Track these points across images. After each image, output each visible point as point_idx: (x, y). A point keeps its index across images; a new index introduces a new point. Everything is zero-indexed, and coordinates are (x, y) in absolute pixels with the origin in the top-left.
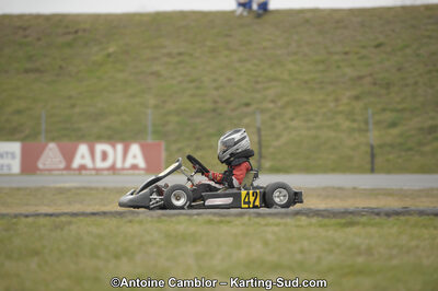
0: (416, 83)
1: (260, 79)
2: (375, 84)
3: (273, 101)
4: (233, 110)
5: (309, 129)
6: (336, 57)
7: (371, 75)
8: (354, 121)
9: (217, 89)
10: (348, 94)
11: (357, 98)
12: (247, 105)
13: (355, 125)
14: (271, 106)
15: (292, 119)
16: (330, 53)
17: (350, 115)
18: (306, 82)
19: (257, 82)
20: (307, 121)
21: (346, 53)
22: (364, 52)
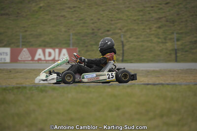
0: (186, 21)
1: (113, 19)
2: (167, 21)
3: (120, 29)
4: (102, 33)
5: (138, 42)
6: (148, 9)
7: (165, 17)
8: (159, 38)
9: (93, 23)
10: (155, 26)
11: (159, 28)
12: (108, 31)
13: (160, 40)
14: (120, 31)
15: (130, 38)
16: (145, 7)
17: (157, 36)
18: (135, 20)
19: (112, 20)
20: (137, 38)
21: (152, 7)
22: (161, 6)
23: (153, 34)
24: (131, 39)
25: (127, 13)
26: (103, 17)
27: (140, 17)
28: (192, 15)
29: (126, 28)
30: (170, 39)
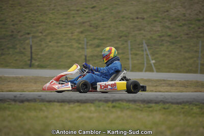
23: (74, 39)
24: (50, 44)
25: (51, 16)
26: (25, 18)
27: (64, 20)
28: (116, 21)
29: (47, 32)
30: (91, 45)
